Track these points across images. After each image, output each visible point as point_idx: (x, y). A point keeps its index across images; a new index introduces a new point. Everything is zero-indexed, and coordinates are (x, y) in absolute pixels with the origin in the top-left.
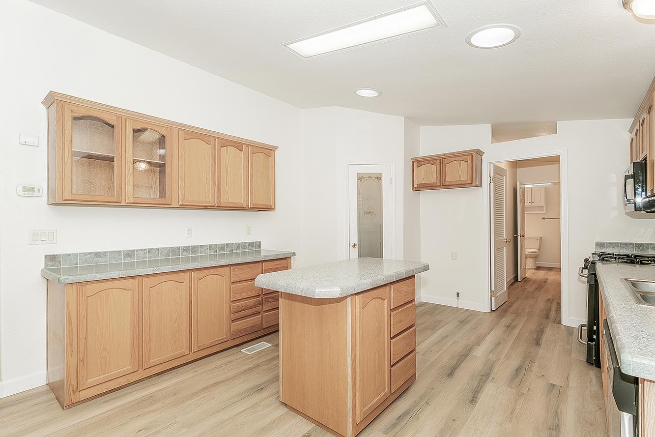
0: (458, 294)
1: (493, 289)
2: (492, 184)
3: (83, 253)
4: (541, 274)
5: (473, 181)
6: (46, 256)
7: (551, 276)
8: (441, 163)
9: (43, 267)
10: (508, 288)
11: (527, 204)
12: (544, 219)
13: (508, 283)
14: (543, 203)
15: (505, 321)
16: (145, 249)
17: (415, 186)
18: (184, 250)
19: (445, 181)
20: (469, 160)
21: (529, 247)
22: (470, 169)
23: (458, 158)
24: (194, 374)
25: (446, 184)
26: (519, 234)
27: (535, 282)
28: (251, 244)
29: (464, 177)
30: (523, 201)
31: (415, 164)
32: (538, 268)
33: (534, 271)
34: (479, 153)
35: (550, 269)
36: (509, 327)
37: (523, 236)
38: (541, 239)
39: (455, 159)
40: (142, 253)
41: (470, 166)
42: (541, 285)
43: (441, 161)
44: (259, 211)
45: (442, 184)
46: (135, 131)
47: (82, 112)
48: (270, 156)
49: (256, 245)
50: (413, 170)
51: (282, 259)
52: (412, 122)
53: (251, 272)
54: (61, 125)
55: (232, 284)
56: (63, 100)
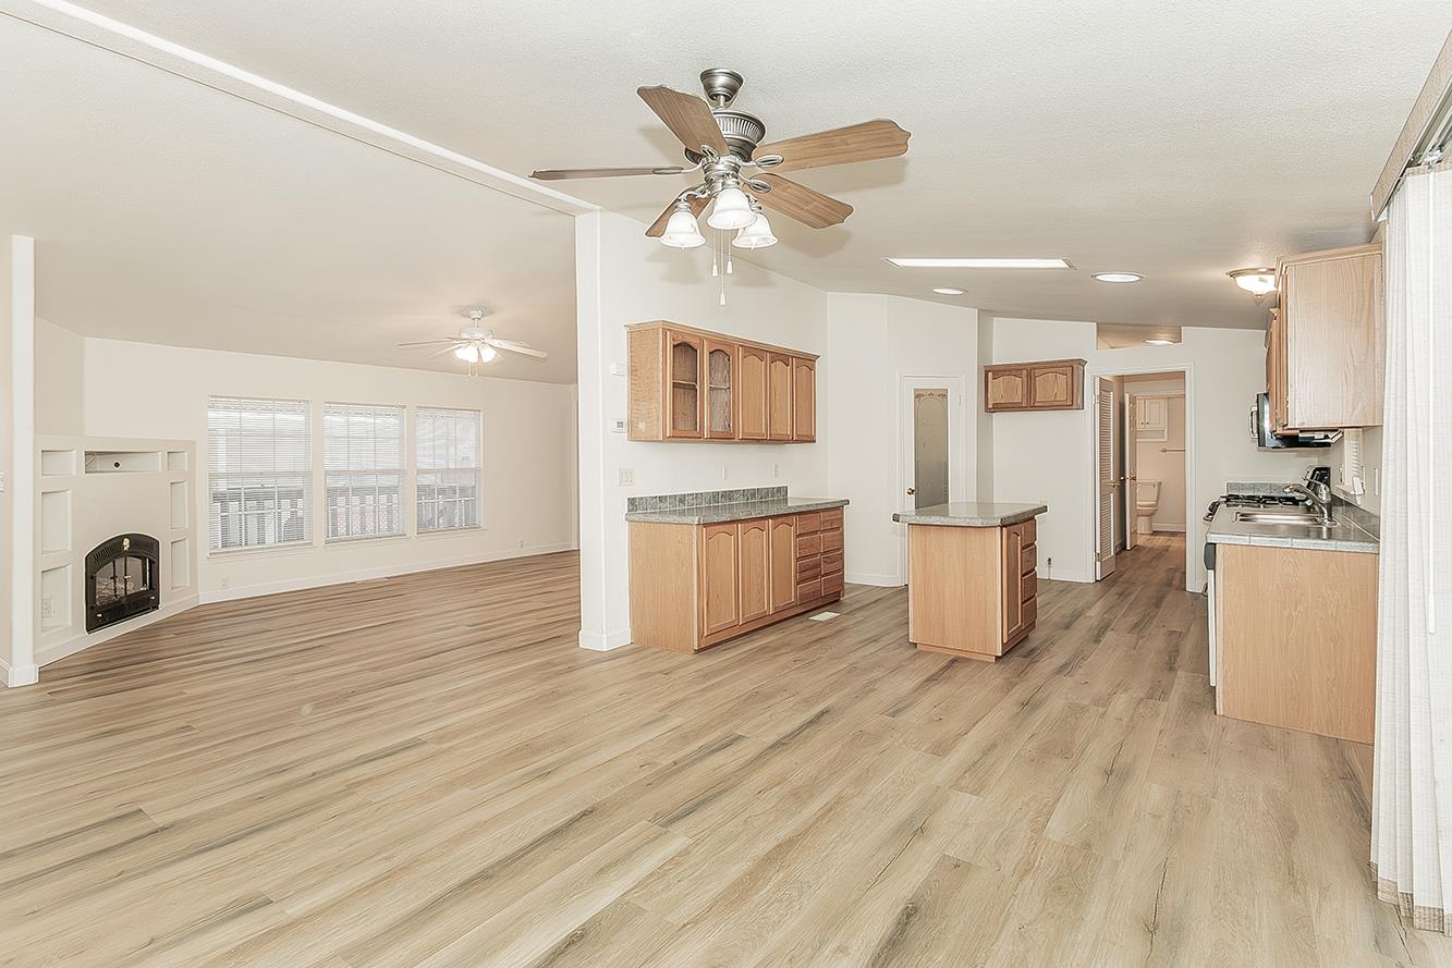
0: (1050, 560)
1: (1098, 551)
2: (1098, 406)
3: (651, 497)
4: (1160, 541)
5: (1072, 403)
6: (629, 499)
7: (1175, 543)
8: (1029, 375)
9: (627, 511)
10: (1117, 554)
11: (1139, 427)
12: (1166, 451)
13: (1115, 548)
14: (1163, 424)
15: (1115, 590)
17: (990, 406)
19: (1035, 400)
20: (1069, 375)
21: (1142, 498)
22: (1070, 384)
23: (1053, 370)
25: (1037, 404)
26: (1128, 476)
27: (1152, 549)
28: (780, 489)
29: (1062, 397)
30: (1133, 424)
31: (990, 374)
32: (1155, 533)
33: (1148, 537)
34: (1082, 363)
35: (1173, 534)
36: (1122, 595)
37: (1134, 479)
38: (1160, 483)
39: (1046, 370)
40: (691, 498)
41: (1070, 381)
42: (1160, 554)
43: (1029, 372)
44: (785, 444)
45: (1030, 404)
46: (711, 353)
47: (680, 340)
48: (811, 369)
49: (783, 491)
50: (986, 383)
51: (837, 508)
52: (986, 314)
53: (813, 523)
54: (665, 355)
55: (797, 537)
56: (667, 328)
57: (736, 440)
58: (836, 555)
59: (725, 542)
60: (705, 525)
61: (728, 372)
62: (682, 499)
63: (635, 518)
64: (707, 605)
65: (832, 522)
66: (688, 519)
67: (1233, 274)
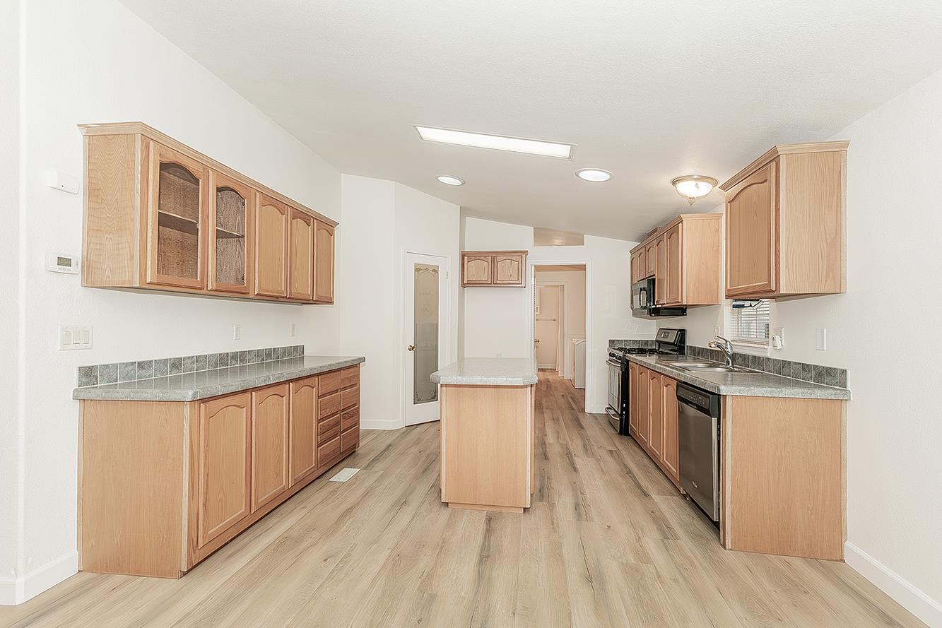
3: (124, 363)
6: (80, 368)
8: (493, 261)
9: (76, 387)
16: (193, 357)
17: (465, 283)
18: (232, 358)
19: (496, 279)
20: (520, 262)
22: (520, 269)
23: (510, 257)
24: (305, 511)
25: (497, 282)
28: (296, 348)
29: (515, 277)
31: (465, 257)
34: (525, 253)
39: (505, 257)
40: (189, 361)
41: (520, 266)
43: (493, 257)
44: (303, 304)
45: (493, 283)
46: (219, 190)
47: (170, 157)
48: (331, 234)
49: (299, 350)
50: (463, 264)
51: (353, 367)
52: (465, 211)
53: (334, 382)
54: (145, 173)
55: (319, 397)
56: (149, 137)
57: (251, 295)
58: (351, 412)
59: (235, 418)
60: (204, 400)
61: (243, 218)
62: (176, 364)
63: (88, 395)
64: (205, 505)
65: (350, 379)
66: (177, 394)
67: (674, 182)
